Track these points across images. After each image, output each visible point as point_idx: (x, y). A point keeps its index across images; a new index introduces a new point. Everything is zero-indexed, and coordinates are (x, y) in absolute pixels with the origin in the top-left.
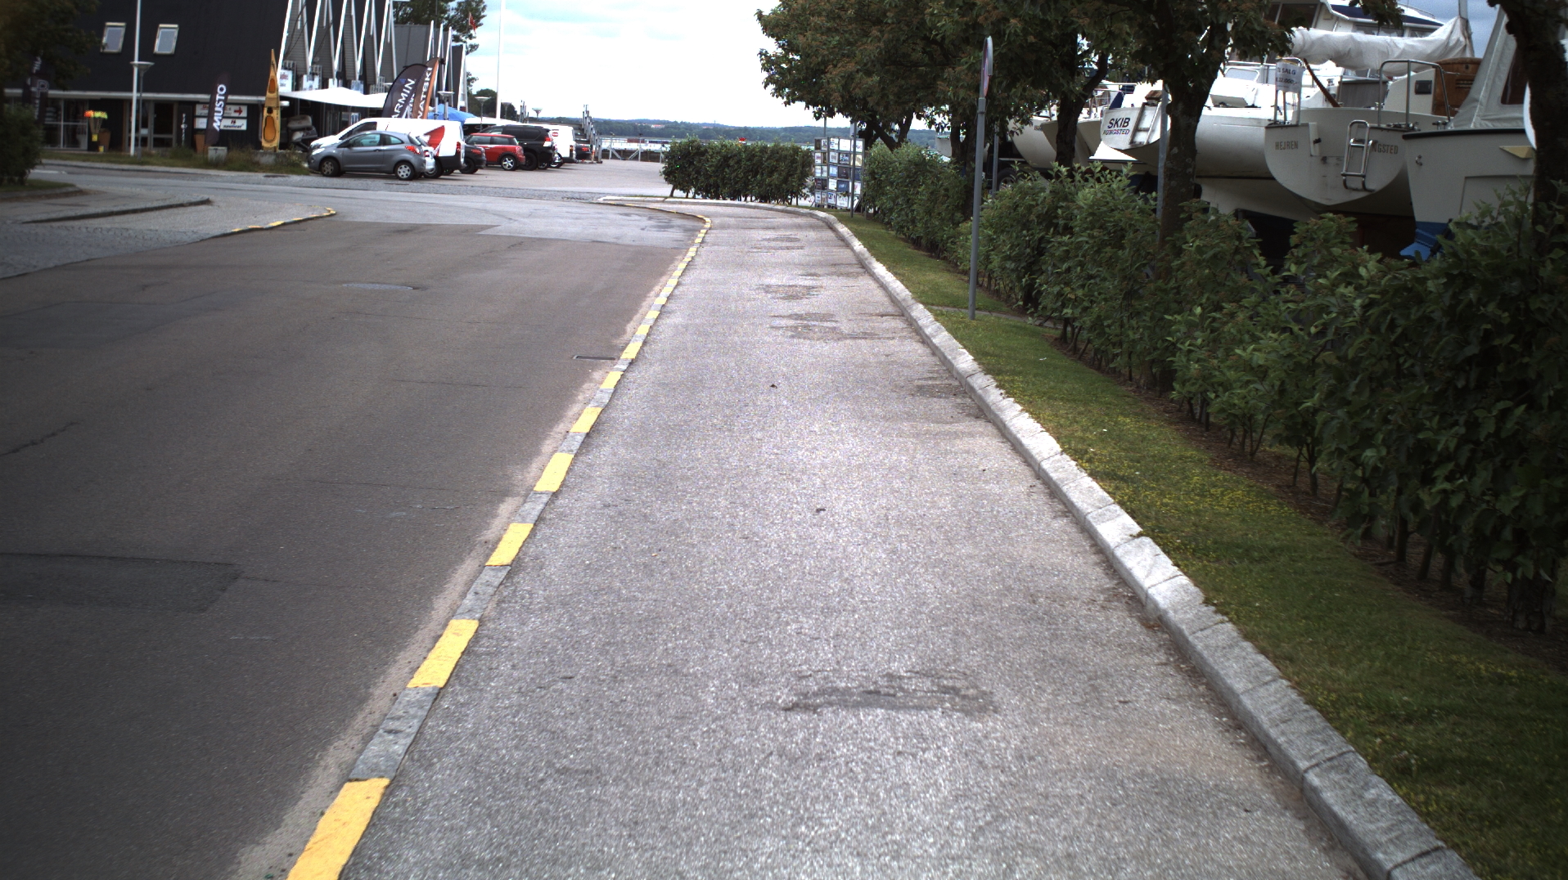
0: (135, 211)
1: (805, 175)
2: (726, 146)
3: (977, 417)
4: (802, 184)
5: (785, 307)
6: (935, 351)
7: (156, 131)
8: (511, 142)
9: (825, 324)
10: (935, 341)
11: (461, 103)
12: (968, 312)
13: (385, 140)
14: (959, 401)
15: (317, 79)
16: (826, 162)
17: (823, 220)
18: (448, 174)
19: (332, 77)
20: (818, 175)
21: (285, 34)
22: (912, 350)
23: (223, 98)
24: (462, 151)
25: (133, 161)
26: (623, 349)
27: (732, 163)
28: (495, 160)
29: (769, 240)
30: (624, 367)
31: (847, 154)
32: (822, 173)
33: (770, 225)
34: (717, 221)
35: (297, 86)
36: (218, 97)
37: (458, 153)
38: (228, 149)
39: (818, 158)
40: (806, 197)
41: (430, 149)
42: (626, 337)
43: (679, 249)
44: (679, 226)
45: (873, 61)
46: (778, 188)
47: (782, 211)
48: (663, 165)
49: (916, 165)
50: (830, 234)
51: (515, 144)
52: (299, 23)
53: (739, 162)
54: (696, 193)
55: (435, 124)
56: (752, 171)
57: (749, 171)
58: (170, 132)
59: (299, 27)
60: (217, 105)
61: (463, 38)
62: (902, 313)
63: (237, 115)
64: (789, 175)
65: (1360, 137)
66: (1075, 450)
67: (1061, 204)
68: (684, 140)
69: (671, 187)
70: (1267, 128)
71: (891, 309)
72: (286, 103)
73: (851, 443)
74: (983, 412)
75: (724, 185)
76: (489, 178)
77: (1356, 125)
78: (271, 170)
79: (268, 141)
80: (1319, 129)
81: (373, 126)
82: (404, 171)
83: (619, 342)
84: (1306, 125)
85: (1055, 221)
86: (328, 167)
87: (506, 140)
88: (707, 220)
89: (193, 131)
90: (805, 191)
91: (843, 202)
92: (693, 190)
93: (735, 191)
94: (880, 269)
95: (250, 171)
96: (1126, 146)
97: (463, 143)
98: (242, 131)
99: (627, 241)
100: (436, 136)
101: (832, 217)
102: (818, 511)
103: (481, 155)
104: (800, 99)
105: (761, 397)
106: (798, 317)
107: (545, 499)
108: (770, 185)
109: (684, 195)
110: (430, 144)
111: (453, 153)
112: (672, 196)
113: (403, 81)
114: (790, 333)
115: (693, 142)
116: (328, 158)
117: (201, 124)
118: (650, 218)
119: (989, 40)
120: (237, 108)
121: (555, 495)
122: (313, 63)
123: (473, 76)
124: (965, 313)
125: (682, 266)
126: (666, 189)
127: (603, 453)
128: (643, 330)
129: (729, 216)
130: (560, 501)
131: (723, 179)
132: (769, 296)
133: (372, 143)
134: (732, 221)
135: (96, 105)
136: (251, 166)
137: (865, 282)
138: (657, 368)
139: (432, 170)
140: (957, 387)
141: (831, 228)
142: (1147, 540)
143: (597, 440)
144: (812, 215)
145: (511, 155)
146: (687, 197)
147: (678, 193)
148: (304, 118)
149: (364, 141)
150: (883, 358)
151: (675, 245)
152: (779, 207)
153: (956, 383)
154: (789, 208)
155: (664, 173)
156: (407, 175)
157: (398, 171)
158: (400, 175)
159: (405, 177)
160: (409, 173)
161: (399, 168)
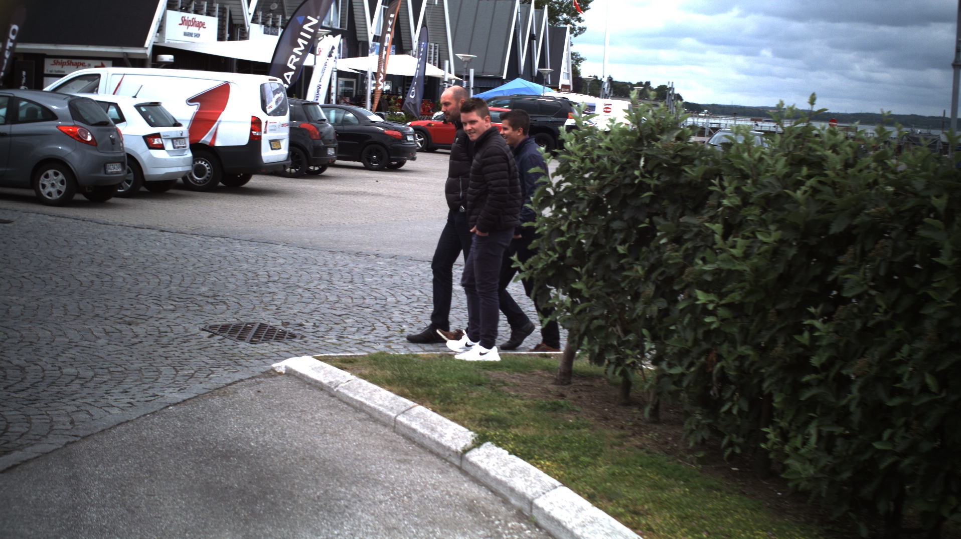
36: (9, 44)
72: (168, 57)
82: (50, 185)
113: (300, 19)
123: (581, 56)
156: (59, 192)
157: (40, 182)
158: (44, 192)
159: (56, 196)
160: (63, 189)
161: (42, 177)
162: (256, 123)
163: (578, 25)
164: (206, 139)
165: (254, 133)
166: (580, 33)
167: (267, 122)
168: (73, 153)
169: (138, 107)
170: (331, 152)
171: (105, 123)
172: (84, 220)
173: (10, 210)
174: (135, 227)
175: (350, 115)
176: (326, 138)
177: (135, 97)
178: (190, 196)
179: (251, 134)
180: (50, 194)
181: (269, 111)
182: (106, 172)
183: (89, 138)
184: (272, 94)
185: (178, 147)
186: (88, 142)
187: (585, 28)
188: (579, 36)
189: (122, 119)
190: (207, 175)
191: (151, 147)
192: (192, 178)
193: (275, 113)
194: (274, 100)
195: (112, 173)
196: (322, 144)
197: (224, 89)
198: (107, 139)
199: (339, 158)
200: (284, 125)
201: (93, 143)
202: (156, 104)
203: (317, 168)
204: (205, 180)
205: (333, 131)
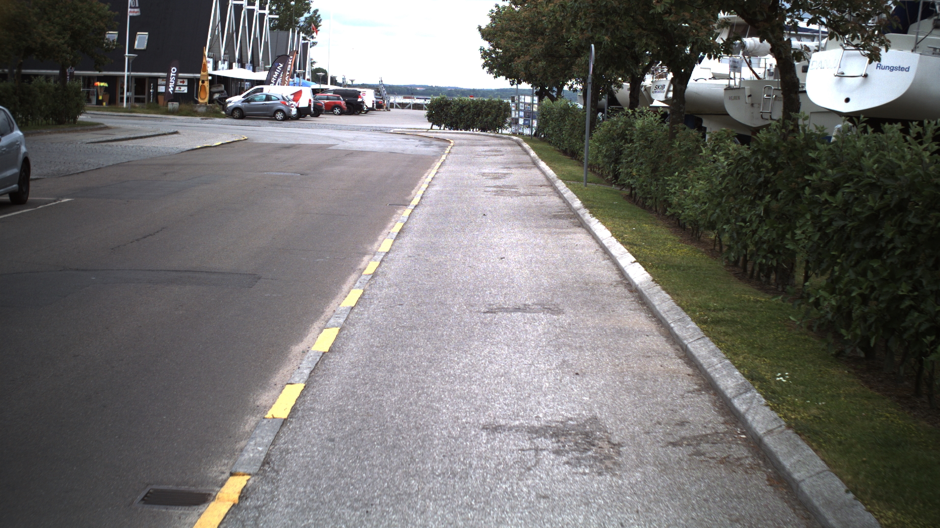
0: (141, 137)
1: (506, 116)
2: (461, 100)
3: (579, 227)
4: (504, 122)
5: (491, 182)
6: (565, 200)
7: (135, 94)
8: (339, 99)
9: (512, 190)
10: (565, 195)
11: (307, 77)
12: (584, 183)
13: (268, 98)
14: (572, 220)
15: (226, 63)
16: (517, 109)
17: (516, 141)
18: (304, 117)
19: (235, 62)
20: (513, 116)
21: (209, 38)
22: (555, 200)
23: (175, 75)
24: (312, 104)
25: (126, 110)
26: (411, 201)
27: (465, 110)
28: (330, 109)
29: (485, 151)
30: (413, 208)
31: (529, 104)
32: (515, 115)
33: (486, 144)
34: (457, 142)
35: (215, 68)
36: (172, 75)
37: (310, 105)
38: (180, 104)
39: (513, 106)
40: (507, 128)
41: (294, 103)
42: (411, 196)
43: (437, 156)
44: (436, 145)
45: (539, 55)
46: (491, 123)
47: (493, 136)
48: (427, 111)
49: (564, 110)
50: (519, 148)
51: (340, 100)
52: (217, 31)
53: (469, 109)
54: (445, 127)
55: (296, 89)
56: (476, 114)
57: (474, 114)
58: (144, 94)
59: (217, 34)
60: (171, 79)
61: (308, 38)
62: (551, 184)
63: (182, 84)
64: (497, 116)
65: (769, 94)
66: (618, 236)
67: (629, 128)
68: (438, 97)
69: (430, 124)
70: (725, 89)
71: (546, 183)
72: (210, 78)
73: (519, 235)
74: (582, 225)
75: (461, 122)
76: (327, 119)
77: (767, 88)
78: (204, 116)
79: (202, 99)
80: (751, 90)
81: (261, 90)
82: (279, 116)
83: (408, 198)
84: (744, 88)
85: (626, 137)
86: (237, 114)
87: (336, 98)
88: (451, 141)
89: (157, 94)
90: (506, 125)
91: (527, 131)
92: (443, 125)
93: (467, 126)
94: (543, 164)
95: (192, 116)
96: (663, 99)
97: (312, 100)
98: (185, 93)
99: (409, 152)
100: (297, 95)
101: (521, 139)
102: (502, 258)
103: (322, 107)
104: (503, 75)
105: (479, 219)
106: (500, 187)
107: (384, 254)
108: (486, 122)
109: (439, 128)
110: (294, 100)
111: (307, 105)
112: (431, 128)
113: (276, 64)
114: (494, 193)
115: (443, 98)
116: (237, 108)
117: (162, 89)
118: (420, 141)
119: (593, 45)
120: (182, 80)
121: (387, 253)
122: (225, 54)
123: (314, 60)
124: (582, 185)
125: (439, 164)
126: (429, 125)
127: (406, 239)
128: (420, 193)
129: (464, 139)
130: (390, 255)
131: (460, 119)
132: (484, 177)
133: (261, 100)
134: (465, 142)
135: (101, 79)
136: (193, 113)
137: (535, 171)
138: (428, 208)
139: (295, 115)
140: (572, 215)
141: (520, 145)
142: (637, 264)
143: (402, 234)
144: (510, 139)
145: (339, 106)
146: (440, 129)
147: (435, 127)
148: (220, 86)
149: (256, 99)
150: (539, 204)
151: (434, 154)
152: (492, 134)
153: (572, 214)
154: (497, 135)
155: (427, 115)
157: (275, 115)
158: (277, 118)
159: (280, 119)
160: (282, 117)
162: (310, 101)
163: (312, 40)
164: (296, 105)
187: (317, 43)
188: (313, 48)
197: (300, 93)
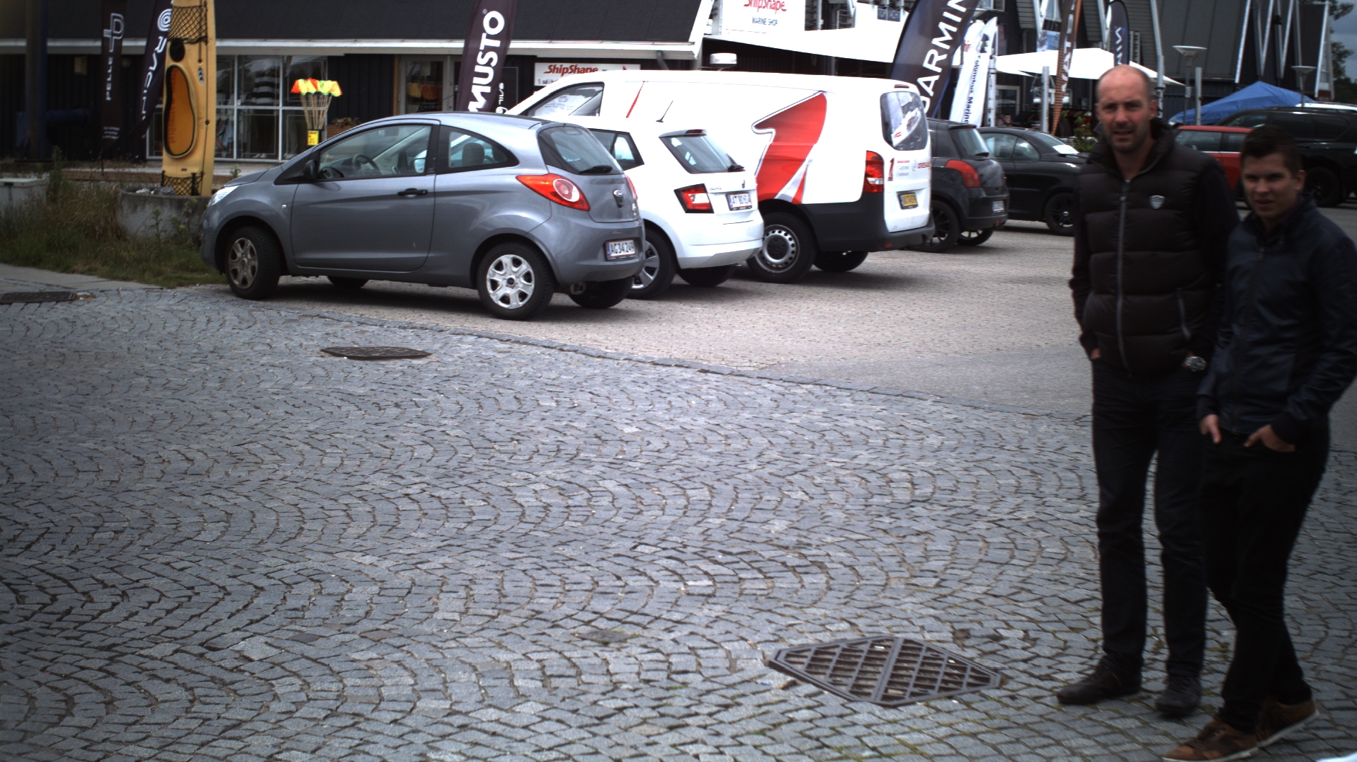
23: (497, 43)
36: (485, 42)
79: (176, 157)
86: (244, 261)
111: (851, 192)
116: (243, 222)
135: (315, 70)
156: (522, 296)
157: (488, 277)
158: (496, 296)
159: (516, 303)
160: (530, 289)
161: (492, 267)
162: (874, 163)
164: (788, 192)
165: (870, 179)
166: (1343, 14)
167: (892, 161)
168: (546, 225)
169: (666, 139)
170: (998, 207)
171: (605, 170)
172: (562, 350)
173: (431, 329)
174: (655, 364)
175: (1025, 145)
176: (990, 182)
177: (660, 121)
178: (759, 294)
179: (866, 182)
180: (505, 299)
181: (896, 141)
182: (606, 258)
183: (575, 197)
184: (900, 113)
185: (738, 209)
186: (572, 205)
187: (1350, 6)
188: (1342, 19)
189: (637, 161)
190: (789, 255)
191: (690, 209)
192: (764, 259)
193: (908, 145)
194: (905, 122)
195: (618, 258)
196: (984, 195)
197: (816, 106)
198: (609, 197)
199: (1012, 216)
200: (922, 165)
201: (583, 206)
202: (698, 133)
203: (974, 235)
204: (786, 263)
205: (1000, 172)
